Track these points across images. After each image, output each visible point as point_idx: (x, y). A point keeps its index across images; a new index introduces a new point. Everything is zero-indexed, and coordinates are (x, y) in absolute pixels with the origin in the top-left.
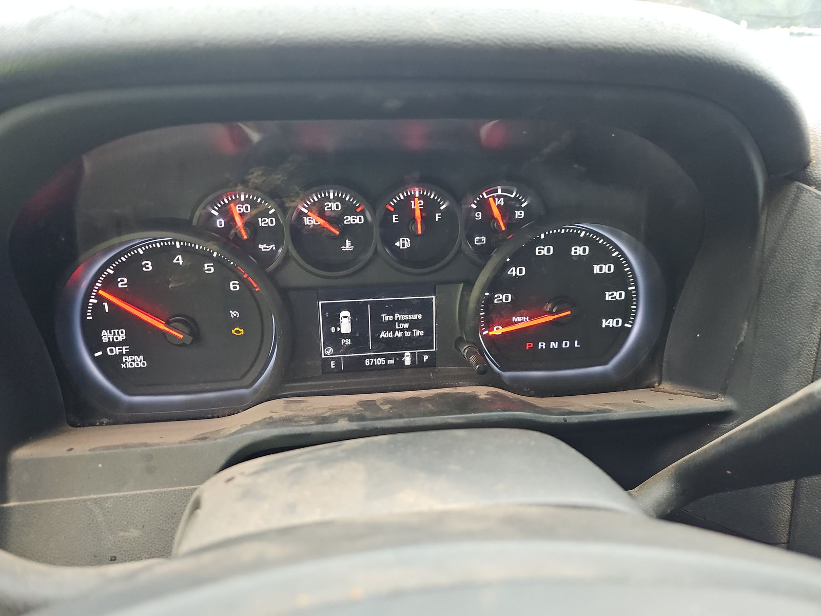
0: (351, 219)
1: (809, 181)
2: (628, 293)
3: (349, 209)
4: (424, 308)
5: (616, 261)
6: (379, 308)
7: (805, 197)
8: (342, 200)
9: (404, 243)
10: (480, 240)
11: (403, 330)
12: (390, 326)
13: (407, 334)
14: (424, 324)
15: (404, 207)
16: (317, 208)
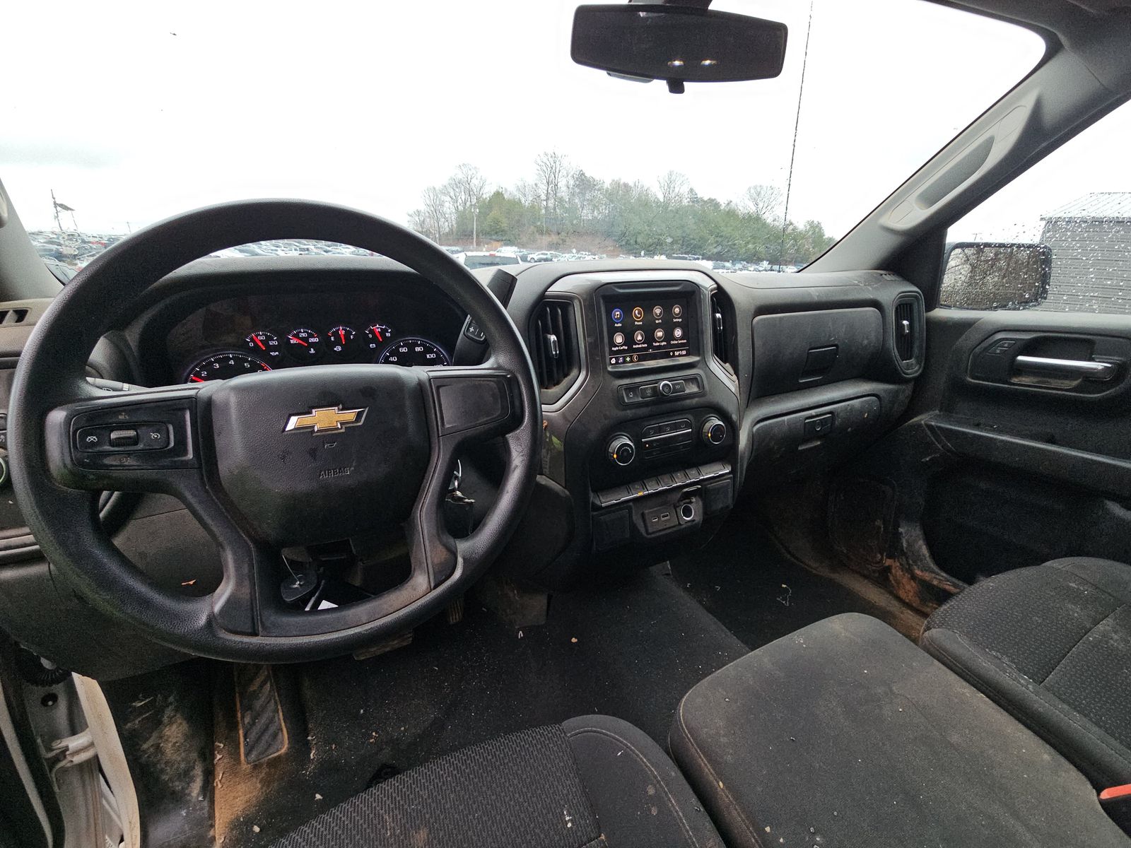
0: (312, 340)
3: (311, 336)
8: (307, 333)
9: (338, 348)
10: (373, 346)
15: (336, 334)
16: (296, 336)
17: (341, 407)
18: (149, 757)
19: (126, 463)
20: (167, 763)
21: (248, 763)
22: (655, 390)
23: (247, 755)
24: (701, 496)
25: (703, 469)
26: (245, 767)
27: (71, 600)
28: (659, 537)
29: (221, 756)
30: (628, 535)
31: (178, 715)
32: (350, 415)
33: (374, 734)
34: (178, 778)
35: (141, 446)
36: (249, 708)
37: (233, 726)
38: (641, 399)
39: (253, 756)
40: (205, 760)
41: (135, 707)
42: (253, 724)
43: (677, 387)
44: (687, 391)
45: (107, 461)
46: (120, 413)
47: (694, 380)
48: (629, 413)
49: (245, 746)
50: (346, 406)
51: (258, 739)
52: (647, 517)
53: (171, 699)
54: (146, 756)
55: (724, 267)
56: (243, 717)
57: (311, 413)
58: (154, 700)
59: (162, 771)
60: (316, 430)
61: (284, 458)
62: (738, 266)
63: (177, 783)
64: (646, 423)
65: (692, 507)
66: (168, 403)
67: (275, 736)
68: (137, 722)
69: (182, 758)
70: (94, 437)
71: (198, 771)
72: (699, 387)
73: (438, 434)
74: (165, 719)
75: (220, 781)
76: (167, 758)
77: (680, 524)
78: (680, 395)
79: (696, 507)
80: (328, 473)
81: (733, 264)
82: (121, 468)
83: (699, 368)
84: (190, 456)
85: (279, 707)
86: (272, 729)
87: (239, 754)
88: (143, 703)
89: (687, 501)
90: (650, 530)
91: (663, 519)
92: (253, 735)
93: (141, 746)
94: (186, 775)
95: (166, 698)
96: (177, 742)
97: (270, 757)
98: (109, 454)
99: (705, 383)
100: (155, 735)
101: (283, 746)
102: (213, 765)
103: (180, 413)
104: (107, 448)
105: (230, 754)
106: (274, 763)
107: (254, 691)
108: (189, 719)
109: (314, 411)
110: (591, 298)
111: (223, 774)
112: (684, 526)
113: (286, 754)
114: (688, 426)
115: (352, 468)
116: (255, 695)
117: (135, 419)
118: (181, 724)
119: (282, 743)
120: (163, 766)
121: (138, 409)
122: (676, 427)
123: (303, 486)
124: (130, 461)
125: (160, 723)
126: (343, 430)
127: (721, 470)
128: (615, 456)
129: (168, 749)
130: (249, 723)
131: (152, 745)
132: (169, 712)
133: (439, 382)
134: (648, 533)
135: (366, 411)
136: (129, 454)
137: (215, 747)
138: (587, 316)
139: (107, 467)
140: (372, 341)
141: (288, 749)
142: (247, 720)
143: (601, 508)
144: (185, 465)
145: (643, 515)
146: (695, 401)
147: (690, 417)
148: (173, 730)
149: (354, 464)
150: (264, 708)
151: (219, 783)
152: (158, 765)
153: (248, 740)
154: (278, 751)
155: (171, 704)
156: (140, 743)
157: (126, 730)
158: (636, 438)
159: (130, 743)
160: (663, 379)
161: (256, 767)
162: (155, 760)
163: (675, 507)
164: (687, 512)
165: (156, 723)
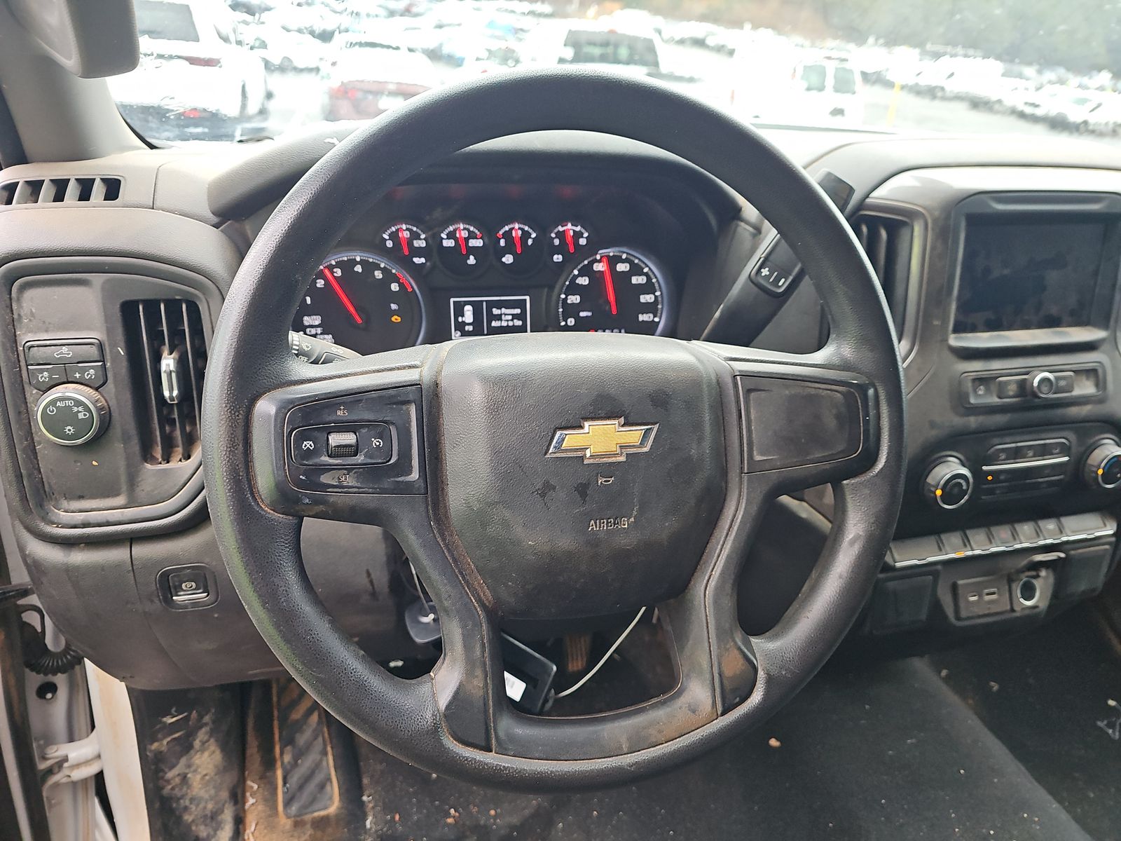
0: (473, 243)
1: (742, 220)
2: (656, 297)
3: (472, 235)
4: (521, 304)
5: (646, 275)
6: (491, 305)
7: (739, 230)
8: (468, 230)
9: (508, 259)
10: (558, 258)
11: (508, 321)
12: (499, 317)
13: (511, 324)
14: (521, 317)
15: (507, 235)
16: (451, 236)
17: (622, 420)
18: (173, 789)
19: (345, 484)
20: (192, 800)
21: (288, 817)
22: (1022, 385)
23: (287, 803)
24: (1054, 570)
25: (1070, 522)
26: (284, 822)
27: (152, 601)
28: (974, 627)
29: (254, 801)
30: (923, 615)
31: (212, 740)
32: (633, 435)
33: (452, 811)
34: (203, 821)
35: (360, 458)
36: (289, 741)
37: (269, 763)
38: (998, 400)
39: (294, 809)
40: (236, 803)
41: (165, 723)
42: (295, 764)
43: (1062, 383)
44: (1077, 392)
45: (325, 479)
46: (336, 406)
47: (1092, 373)
48: (973, 421)
49: (284, 793)
50: (631, 420)
51: (301, 787)
52: (960, 591)
53: (207, 719)
54: (170, 787)
55: (1020, 76)
56: (282, 754)
57: (581, 427)
58: (187, 719)
59: (186, 808)
60: (588, 455)
61: (543, 495)
62: (1050, 75)
63: (202, 828)
64: (996, 440)
65: (1038, 584)
66: (391, 392)
67: (322, 787)
68: (165, 742)
69: (210, 796)
70: (311, 443)
71: (228, 816)
72: (1097, 385)
73: (742, 468)
74: (197, 744)
75: (253, 833)
76: (194, 793)
77: (1013, 610)
78: (1065, 398)
79: (1043, 585)
80: (600, 522)
81: (1040, 72)
82: (340, 490)
83: (1104, 352)
84: (415, 475)
85: (329, 749)
86: (319, 778)
87: (275, 801)
88: (174, 719)
89: (1034, 573)
90: (964, 614)
91: (987, 598)
92: (294, 779)
93: (166, 773)
94: (213, 818)
95: (201, 717)
96: (206, 775)
97: (316, 814)
98: (327, 469)
99: (1110, 378)
100: (183, 761)
101: (333, 804)
102: (244, 811)
103: (404, 407)
104: (325, 459)
105: (266, 800)
106: (321, 824)
107: (297, 721)
108: (224, 747)
109: (587, 424)
110: (948, 217)
111: (256, 825)
112: (1017, 614)
113: (337, 815)
114: (1065, 450)
115: (632, 520)
116: (299, 726)
117: (355, 417)
118: (214, 752)
119: (331, 798)
120: (187, 803)
121: (360, 401)
122: (1044, 451)
123: (566, 542)
124: (349, 481)
125: (190, 747)
126: (623, 459)
127: (1098, 529)
128: (939, 492)
129: (195, 780)
130: (289, 762)
131: (179, 775)
132: (202, 735)
133: (752, 383)
134: (958, 618)
135: (655, 430)
136: (349, 469)
137: (247, 788)
138: (933, 248)
139: (326, 487)
140: (558, 250)
141: (338, 808)
142: (287, 758)
143: (893, 569)
144: (407, 488)
145: (954, 588)
146: (1085, 410)
147: (1072, 436)
148: (203, 759)
149: (635, 513)
150: (308, 747)
151: (251, 835)
152: (182, 801)
153: (288, 785)
154: (326, 808)
155: (206, 724)
156: (166, 770)
157: (151, 751)
158: (974, 464)
159: (153, 769)
160: (1041, 368)
161: (298, 824)
162: (179, 794)
163: (1010, 580)
164: (1028, 592)
165: (185, 746)
